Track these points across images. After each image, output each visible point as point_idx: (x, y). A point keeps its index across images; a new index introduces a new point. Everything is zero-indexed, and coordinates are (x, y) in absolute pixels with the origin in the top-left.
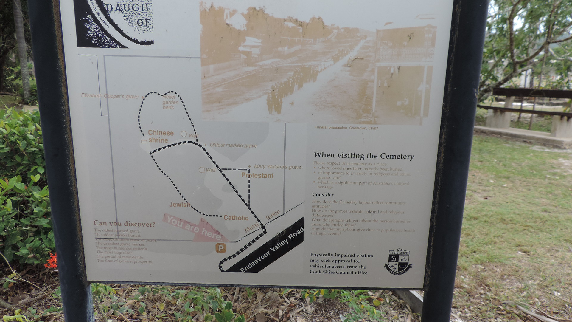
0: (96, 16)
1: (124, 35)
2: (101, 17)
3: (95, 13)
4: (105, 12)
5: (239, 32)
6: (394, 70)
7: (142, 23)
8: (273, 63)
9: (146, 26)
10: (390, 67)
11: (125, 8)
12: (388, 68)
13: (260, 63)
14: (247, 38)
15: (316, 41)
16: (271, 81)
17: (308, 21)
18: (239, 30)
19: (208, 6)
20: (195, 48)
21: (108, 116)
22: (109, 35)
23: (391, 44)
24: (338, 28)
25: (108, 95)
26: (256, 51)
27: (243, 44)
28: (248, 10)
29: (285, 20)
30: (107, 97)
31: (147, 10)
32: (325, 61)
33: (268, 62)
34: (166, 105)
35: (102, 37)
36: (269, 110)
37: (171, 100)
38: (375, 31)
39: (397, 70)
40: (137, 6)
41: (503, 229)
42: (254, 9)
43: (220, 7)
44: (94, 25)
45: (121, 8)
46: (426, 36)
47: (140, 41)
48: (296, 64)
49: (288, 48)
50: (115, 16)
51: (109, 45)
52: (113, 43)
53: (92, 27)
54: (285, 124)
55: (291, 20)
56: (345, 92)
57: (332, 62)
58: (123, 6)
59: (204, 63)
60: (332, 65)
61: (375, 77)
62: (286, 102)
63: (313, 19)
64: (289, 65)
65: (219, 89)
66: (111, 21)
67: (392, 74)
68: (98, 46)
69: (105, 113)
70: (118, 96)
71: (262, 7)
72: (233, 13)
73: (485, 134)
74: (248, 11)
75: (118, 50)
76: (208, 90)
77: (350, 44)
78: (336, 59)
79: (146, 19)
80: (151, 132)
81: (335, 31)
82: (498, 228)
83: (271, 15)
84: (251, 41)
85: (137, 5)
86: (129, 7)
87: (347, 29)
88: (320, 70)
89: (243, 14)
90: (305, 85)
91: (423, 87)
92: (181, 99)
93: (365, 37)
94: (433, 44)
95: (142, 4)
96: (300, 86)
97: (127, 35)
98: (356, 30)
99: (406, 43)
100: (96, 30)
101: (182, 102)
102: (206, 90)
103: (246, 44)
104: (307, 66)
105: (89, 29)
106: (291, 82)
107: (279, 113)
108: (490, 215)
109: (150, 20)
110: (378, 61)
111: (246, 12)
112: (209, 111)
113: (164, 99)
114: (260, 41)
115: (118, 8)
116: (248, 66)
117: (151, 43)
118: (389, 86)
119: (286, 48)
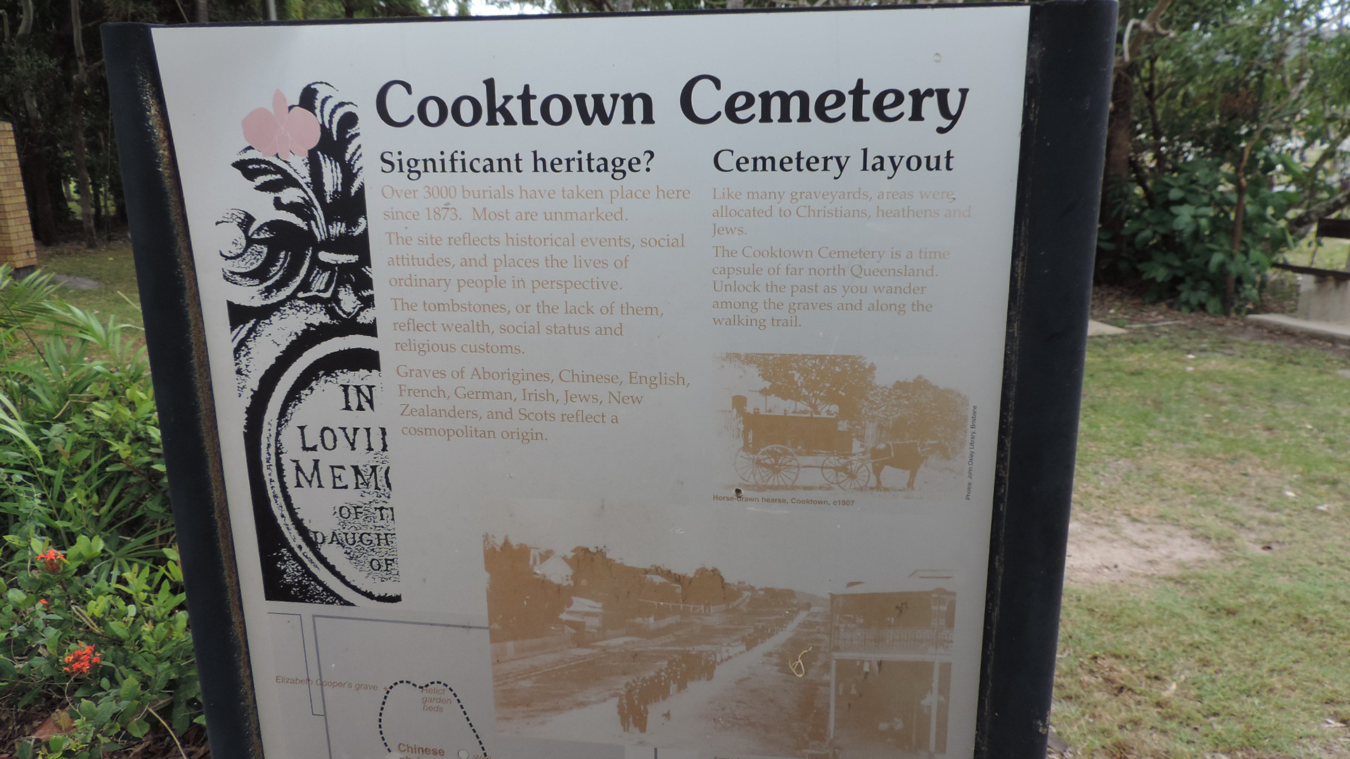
0: (297, 550)
1: (348, 584)
2: (305, 552)
3: (293, 545)
4: (313, 545)
5: (559, 588)
6: (871, 667)
7: (379, 564)
8: (626, 643)
9: (387, 570)
10: (862, 662)
11: (346, 539)
12: (858, 664)
13: (603, 643)
14: (575, 599)
15: (709, 609)
16: (624, 674)
17: (691, 575)
18: (559, 586)
19: (499, 542)
20: (479, 610)
21: (325, 715)
22: (320, 583)
23: (862, 621)
24: (752, 589)
25: (323, 680)
26: (594, 622)
27: (568, 609)
28: (575, 550)
29: (646, 572)
30: (322, 684)
31: (388, 544)
32: (729, 645)
33: (617, 642)
34: (428, 704)
35: (309, 585)
36: (623, 723)
37: (437, 696)
38: (829, 597)
39: (877, 668)
40: (370, 538)
41: (1296, 648)
42: (586, 550)
43: (522, 545)
44: (293, 564)
45: (339, 538)
46: (934, 608)
47: (376, 596)
48: (672, 648)
49: (655, 620)
50: (332, 553)
51: (321, 600)
52: (328, 596)
53: (291, 568)
54: (656, 750)
55: (657, 571)
56: (772, 701)
57: (743, 648)
58: (343, 536)
59: (495, 638)
60: (744, 652)
61: (831, 677)
62: (655, 712)
63: (702, 571)
64: (656, 648)
65: (527, 684)
66: (323, 560)
67: (867, 673)
68: (302, 601)
69: (318, 709)
70: (341, 685)
71: (601, 547)
72: (546, 556)
73: (1292, 340)
74: (573, 554)
75: (336, 609)
76: (506, 683)
77: (778, 617)
78: (750, 644)
79: (386, 560)
80: (402, 748)
81: (747, 594)
82: (1285, 645)
83: (618, 561)
84: (581, 604)
85: (369, 534)
86: (354, 538)
87: (769, 591)
88: (718, 660)
89: (565, 558)
90: (691, 685)
91: (932, 700)
92: (455, 695)
93: (808, 606)
94: (950, 624)
95: (378, 535)
96: (682, 686)
97: (353, 583)
98: (791, 593)
99: (893, 619)
100: (297, 574)
101: (459, 701)
102: (501, 683)
103: (572, 609)
104: (694, 653)
105: (284, 571)
106: (663, 678)
107: (643, 730)
108: (1270, 603)
109: (393, 560)
110: (837, 649)
111: (570, 555)
112: (508, 719)
113: (425, 694)
114: (599, 605)
115: (335, 539)
116: (578, 647)
117: (397, 599)
118: (861, 696)
119: (652, 619)
